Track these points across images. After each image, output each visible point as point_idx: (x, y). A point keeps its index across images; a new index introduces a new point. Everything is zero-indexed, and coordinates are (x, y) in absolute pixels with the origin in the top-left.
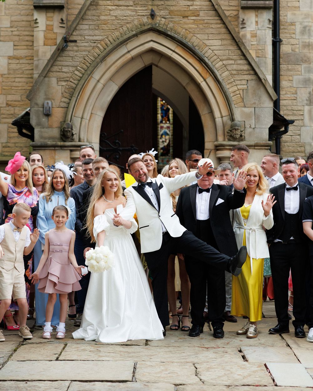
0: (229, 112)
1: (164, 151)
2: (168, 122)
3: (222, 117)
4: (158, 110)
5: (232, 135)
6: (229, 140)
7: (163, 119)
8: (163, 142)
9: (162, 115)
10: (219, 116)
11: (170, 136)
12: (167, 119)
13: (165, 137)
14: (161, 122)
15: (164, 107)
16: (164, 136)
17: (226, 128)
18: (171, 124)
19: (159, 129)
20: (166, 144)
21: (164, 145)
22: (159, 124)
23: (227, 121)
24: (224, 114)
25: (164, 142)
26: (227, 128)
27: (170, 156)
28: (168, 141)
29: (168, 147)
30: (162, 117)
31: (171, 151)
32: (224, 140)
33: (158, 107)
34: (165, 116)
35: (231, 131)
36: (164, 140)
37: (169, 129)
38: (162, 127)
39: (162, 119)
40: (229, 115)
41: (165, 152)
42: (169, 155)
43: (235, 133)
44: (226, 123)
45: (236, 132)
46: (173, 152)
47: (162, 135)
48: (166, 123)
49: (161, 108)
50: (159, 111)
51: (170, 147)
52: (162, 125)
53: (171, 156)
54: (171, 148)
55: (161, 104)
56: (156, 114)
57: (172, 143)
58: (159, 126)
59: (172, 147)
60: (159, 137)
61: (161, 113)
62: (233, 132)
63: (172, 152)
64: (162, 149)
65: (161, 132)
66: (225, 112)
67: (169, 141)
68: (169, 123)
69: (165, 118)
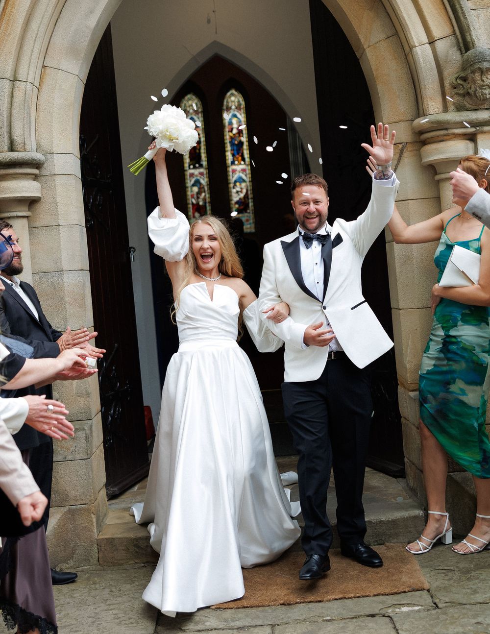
0: (453, 26)
1: (239, 206)
2: (242, 163)
3: (432, 42)
4: (226, 146)
5: (471, 91)
6: (460, 108)
7: (235, 159)
8: (237, 192)
9: (233, 152)
10: (425, 39)
11: (248, 184)
12: (240, 158)
13: (240, 184)
14: (233, 163)
15: (235, 140)
16: (238, 184)
17: (446, 73)
18: (248, 165)
19: (231, 173)
20: (242, 195)
21: (239, 197)
22: (229, 166)
23: (448, 53)
24: (437, 33)
25: (240, 193)
26: (451, 73)
27: (249, 213)
28: (244, 191)
29: (246, 199)
30: (233, 155)
31: (251, 204)
32: (445, 109)
33: (226, 141)
34: (238, 154)
35: (465, 79)
36: (239, 189)
37: (245, 173)
38: (234, 171)
39: (233, 159)
40: (454, 33)
41: (242, 207)
42: (248, 211)
43: (480, 82)
44: (447, 57)
45: (485, 79)
46: (254, 205)
47: (235, 182)
48: (241, 164)
49: (230, 142)
50: (228, 148)
51: (248, 199)
52: (234, 167)
53: (251, 212)
54: (250, 201)
55: (229, 135)
56: (224, 151)
57: (251, 193)
58: (230, 169)
59: (251, 198)
60: (232, 185)
61: (231, 150)
62: (474, 82)
63: (252, 206)
64: (237, 203)
65: (233, 178)
66: (440, 27)
67: (247, 190)
68: (245, 164)
69: (237, 156)
